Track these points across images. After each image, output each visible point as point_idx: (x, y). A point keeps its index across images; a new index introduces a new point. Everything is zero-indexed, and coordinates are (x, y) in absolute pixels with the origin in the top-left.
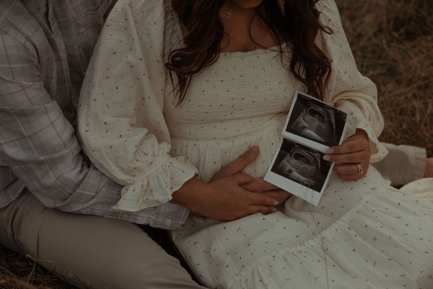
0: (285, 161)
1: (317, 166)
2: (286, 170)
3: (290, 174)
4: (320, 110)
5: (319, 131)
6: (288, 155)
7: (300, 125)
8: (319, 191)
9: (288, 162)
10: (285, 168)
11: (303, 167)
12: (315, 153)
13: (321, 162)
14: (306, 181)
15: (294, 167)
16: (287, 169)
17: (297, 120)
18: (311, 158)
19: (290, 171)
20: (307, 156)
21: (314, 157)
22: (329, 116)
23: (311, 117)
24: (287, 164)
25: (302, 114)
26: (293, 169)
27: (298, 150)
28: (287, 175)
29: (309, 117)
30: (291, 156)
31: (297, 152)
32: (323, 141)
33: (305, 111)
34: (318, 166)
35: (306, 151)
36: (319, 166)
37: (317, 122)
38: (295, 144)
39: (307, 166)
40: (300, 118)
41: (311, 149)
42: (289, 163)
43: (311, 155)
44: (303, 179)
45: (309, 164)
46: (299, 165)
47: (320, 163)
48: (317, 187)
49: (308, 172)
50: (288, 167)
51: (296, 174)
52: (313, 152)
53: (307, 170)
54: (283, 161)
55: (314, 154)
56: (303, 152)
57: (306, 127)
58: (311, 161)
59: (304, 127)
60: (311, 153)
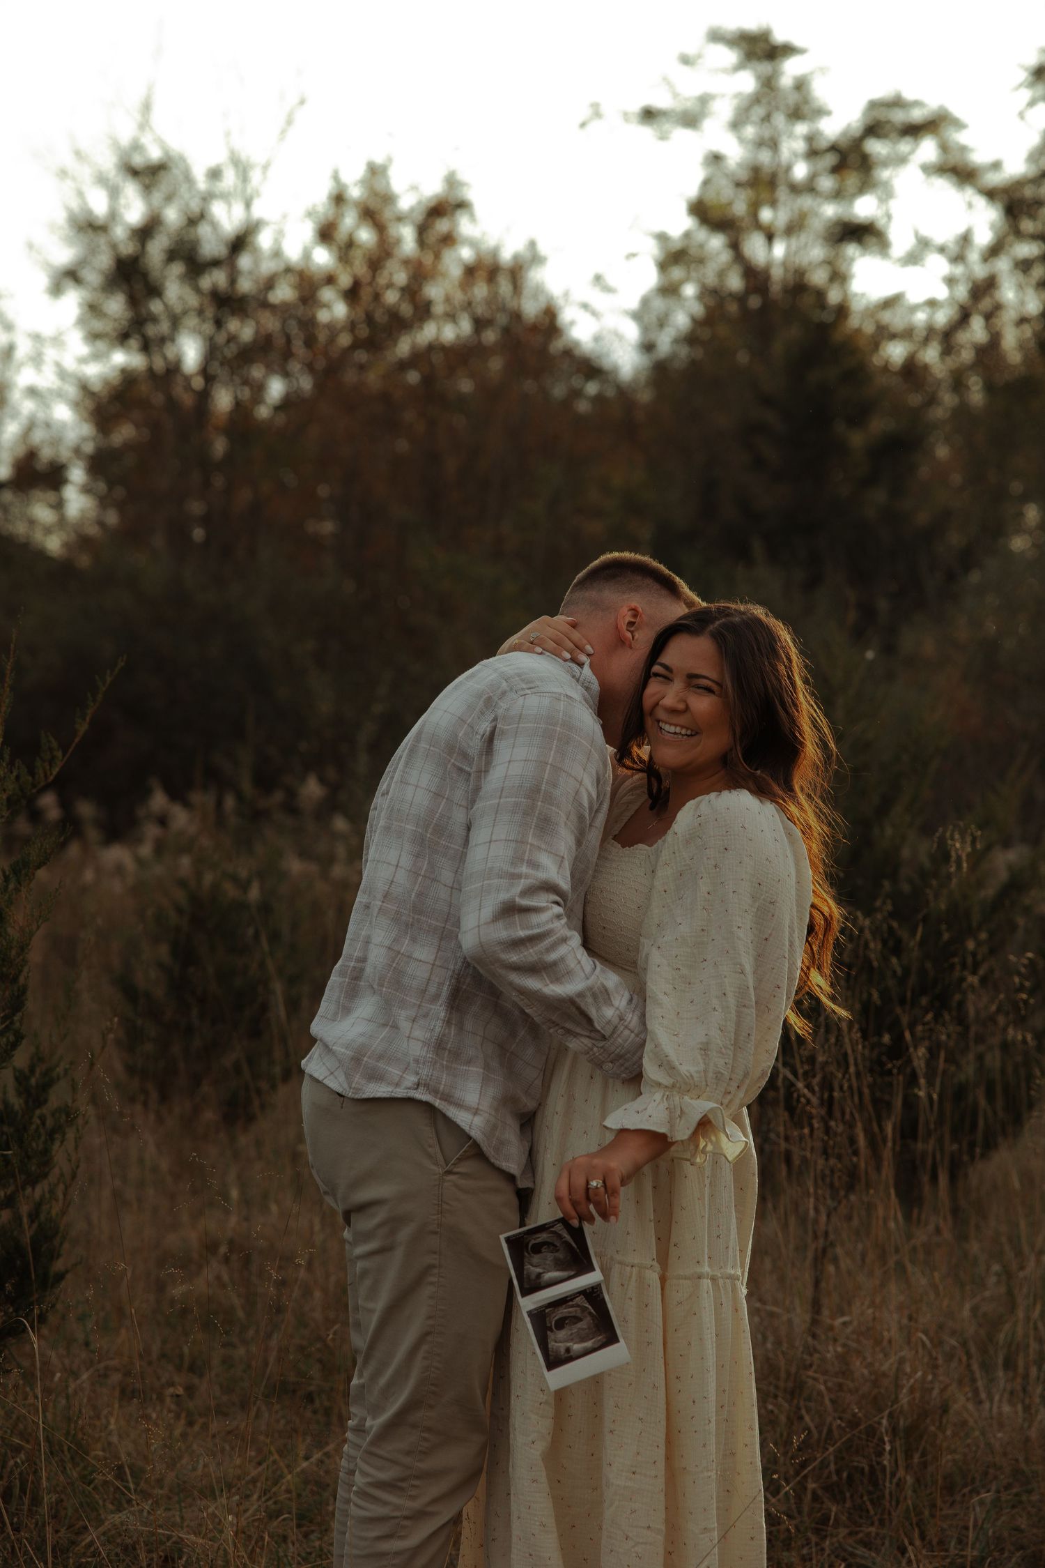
0: (552, 1345)
1: (590, 1313)
2: (562, 1353)
3: (572, 1354)
4: (544, 1236)
5: (559, 1265)
6: (549, 1333)
7: (533, 1277)
8: (617, 1341)
9: (556, 1342)
10: (560, 1352)
11: (576, 1330)
12: (575, 1298)
13: (590, 1304)
14: (595, 1343)
15: (567, 1341)
16: (562, 1351)
17: (525, 1273)
18: (576, 1311)
19: (568, 1350)
20: (569, 1312)
21: (578, 1306)
22: (560, 1236)
23: (539, 1256)
24: (556, 1344)
25: (526, 1260)
26: (569, 1344)
27: (554, 1314)
28: (569, 1358)
29: (536, 1259)
30: (553, 1331)
31: (556, 1318)
32: (572, 1273)
33: (526, 1254)
35: (564, 1306)
36: (592, 1311)
37: (549, 1257)
38: (544, 1311)
39: (580, 1325)
40: (527, 1267)
41: (567, 1297)
42: (559, 1340)
43: (572, 1306)
44: (589, 1344)
45: (579, 1320)
46: (569, 1333)
47: (590, 1307)
48: (612, 1339)
49: (587, 1330)
50: (562, 1347)
51: (577, 1347)
52: (572, 1300)
53: (583, 1329)
54: (550, 1346)
55: (575, 1301)
56: (561, 1313)
57: (541, 1274)
58: (579, 1314)
59: (539, 1276)
60: (571, 1303)
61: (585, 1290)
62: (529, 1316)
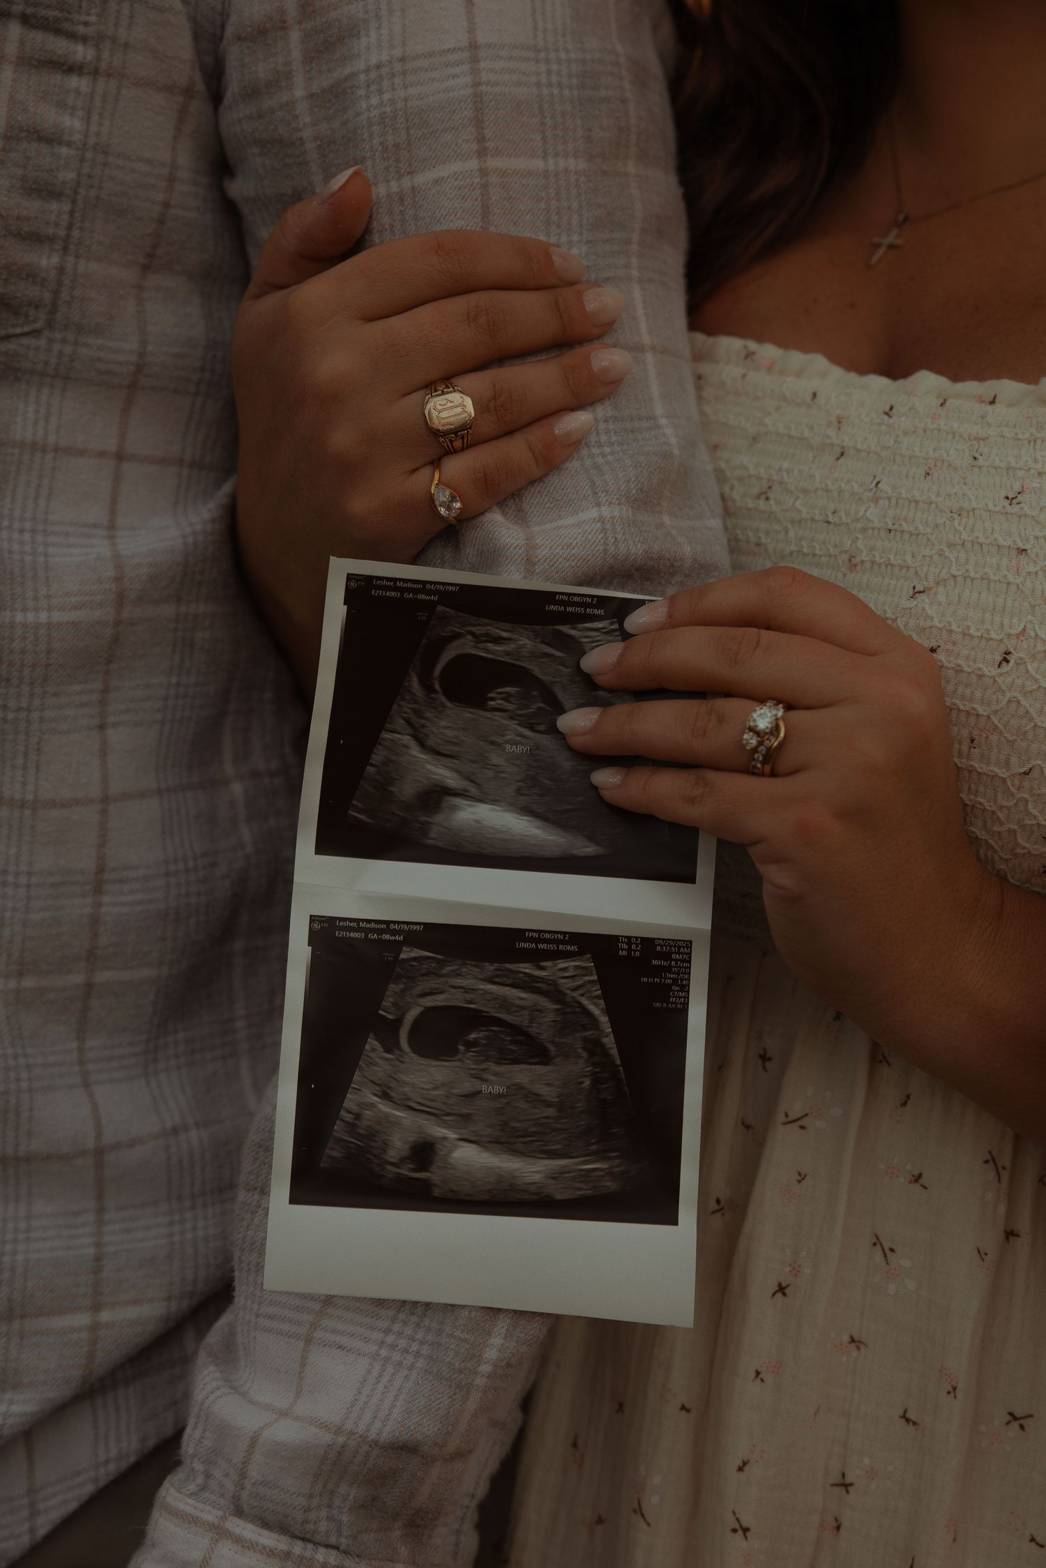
0: (361, 1099)
1: (595, 1048)
2: (392, 1155)
3: (434, 1175)
5: (543, 792)
6: (372, 1043)
7: (407, 790)
8: (669, 1216)
9: (385, 1096)
10: (385, 1145)
11: (498, 1089)
12: (556, 955)
13: (609, 1011)
14: (555, 1176)
15: (437, 1115)
16: (398, 1145)
17: (377, 757)
18: (535, 1010)
19: (424, 1152)
20: (505, 1004)
21: (552, 992)
23: (467, 714)
24: (384, 1108)
25: (402, 708)
26: (438, 1131)
27: (432, 983)
28: (414, 1188)
29: (451, 722)
30: (390, 1045)
31: (429, 1002)
32: (590, 849)
33: (415, 683)
34: (602, 1046)
35: (490, 968)
36: (609, 1041)
38: (397, 947)
39: (523, 1074)
40: (397, 737)
41: (519, 934)
42: (397, 1097)
43: (529, 985)
44: (530, 1170)
45: (536, 1052)
46: (468, 1086)
47: (604, 1019)
48: (647, 1194)
49: (551, 1112)
50: (403, 1126)
52: (536, 957)
53: (536, 1099)
54: (351, 1101)
55: (549, 970)
56: (467, 990)
57: (444, 792)
58: (543, 1029)
59: (435, 797)
60: (527, 968)
61: (613, 939)
62: (313, 939)
